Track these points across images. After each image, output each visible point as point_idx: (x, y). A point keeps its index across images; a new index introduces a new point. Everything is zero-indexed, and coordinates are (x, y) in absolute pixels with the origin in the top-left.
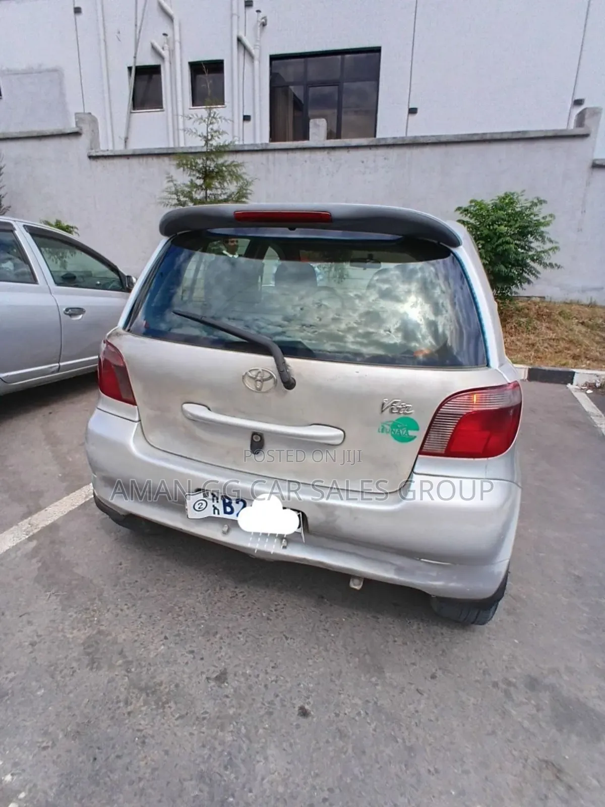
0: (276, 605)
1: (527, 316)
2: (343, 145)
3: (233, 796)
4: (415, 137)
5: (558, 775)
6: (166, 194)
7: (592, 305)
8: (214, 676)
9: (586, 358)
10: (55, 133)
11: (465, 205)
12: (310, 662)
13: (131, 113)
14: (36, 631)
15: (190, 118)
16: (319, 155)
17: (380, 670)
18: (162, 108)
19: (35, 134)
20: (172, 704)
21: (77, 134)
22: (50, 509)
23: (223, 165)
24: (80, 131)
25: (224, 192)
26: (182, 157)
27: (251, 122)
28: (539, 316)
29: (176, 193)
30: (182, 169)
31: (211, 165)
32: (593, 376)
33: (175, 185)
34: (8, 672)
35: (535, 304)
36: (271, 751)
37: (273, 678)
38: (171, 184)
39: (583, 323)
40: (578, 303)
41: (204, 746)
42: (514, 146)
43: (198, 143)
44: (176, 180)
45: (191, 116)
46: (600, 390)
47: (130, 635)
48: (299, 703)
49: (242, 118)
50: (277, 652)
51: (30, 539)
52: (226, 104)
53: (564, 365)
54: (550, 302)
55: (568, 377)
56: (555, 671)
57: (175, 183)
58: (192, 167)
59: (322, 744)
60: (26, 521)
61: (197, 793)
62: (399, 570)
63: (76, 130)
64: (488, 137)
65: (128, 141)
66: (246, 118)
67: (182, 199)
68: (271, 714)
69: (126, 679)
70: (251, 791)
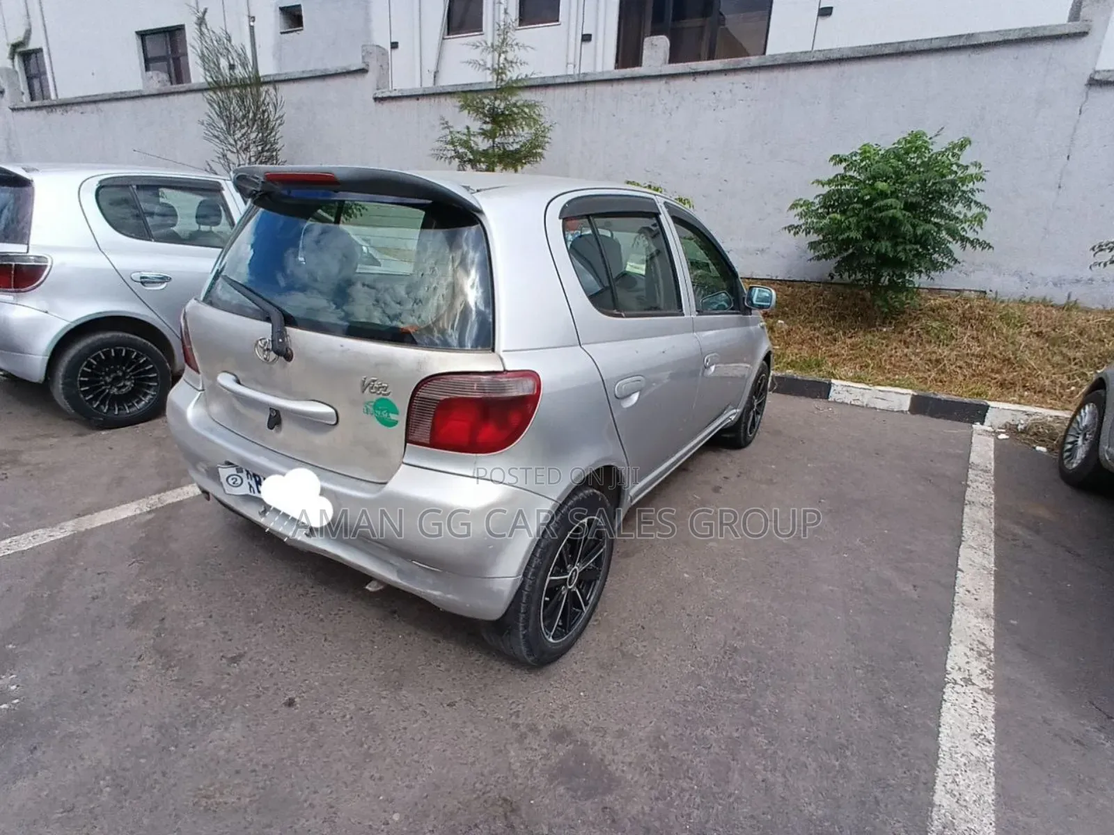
0: (340, 610)
1: (944, 319)
2: (688, 70)
3: (176, 747)
4: (793, 54)
5: (508, 814)
6: (438, 145)
7: (1070, 307)
8: (230, 656)
9: (1024, 386)
10: (339, 71)
11: (844, 152)
12: (333, 665)
13: (443, 39)
14: (104, 588)
15: (477, 47)
16: (654, 86)
17: (400, 687)
18: (481, 31)
19: (318, 73)
20: (176, 669)
21: (363, 71)
22: (186, 489)
23: (515, 105)
24: (366, 68)
25: (517, 140)
26: (468, 96)
27: (592, 43)
28: (965, 319)
29: (452, 143)
30: (466, 111)
31: (500, 105)
32: (1020, 413)
33: (451, 132)
34: (61, 614)
35: (967, 300)
36: (236, 725)
37: (285, 670)
38: (447, 131)
39: (1039, 334)
40: (1045, 303)
41: (180, 706)
42: (952, 60)
43: (485, 78)
44: (452, 127)
45: (478, 44)
46: (1023, 436)
47: (181, 607)
48: (292, 694)
49: (580, 37)
50: (306, 649)
51: (149, 512)
52: (560, 19)
53: (979, 394)
54: (995, 299)
55: (977, 413)
56: (601, 731)
57: (451, 129)
58: (478, 110)
59: (287, 731)
60: (158, 496)
61: (148, 736)
62: (400, 572)
63: (361, 66)
64: (907, 48)
65: (437, 75)
66: (586, 38)
67: (461, 150)
68: (258, 696)
69: (152, 641)
70: (194, 747)
